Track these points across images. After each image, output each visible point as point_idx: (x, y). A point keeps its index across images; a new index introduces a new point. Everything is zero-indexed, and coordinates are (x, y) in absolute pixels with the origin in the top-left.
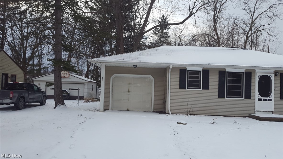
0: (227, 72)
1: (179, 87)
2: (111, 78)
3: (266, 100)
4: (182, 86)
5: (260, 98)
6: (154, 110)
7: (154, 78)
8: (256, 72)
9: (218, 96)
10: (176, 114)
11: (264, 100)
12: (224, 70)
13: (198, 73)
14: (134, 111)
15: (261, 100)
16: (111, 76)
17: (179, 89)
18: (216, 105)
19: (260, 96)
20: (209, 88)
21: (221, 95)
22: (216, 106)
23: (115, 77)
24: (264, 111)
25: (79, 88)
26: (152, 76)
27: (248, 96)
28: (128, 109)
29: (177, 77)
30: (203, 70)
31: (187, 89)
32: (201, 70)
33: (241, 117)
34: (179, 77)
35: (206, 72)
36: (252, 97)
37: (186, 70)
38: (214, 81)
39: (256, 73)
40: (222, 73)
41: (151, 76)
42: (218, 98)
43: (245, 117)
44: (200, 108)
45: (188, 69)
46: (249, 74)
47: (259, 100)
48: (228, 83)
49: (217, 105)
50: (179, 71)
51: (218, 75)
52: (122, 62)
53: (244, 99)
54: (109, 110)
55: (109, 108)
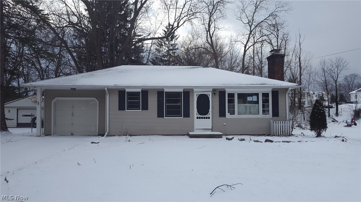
0: (165, 92)
1: (118, 108)
2: (52, 102)
3: (204, 118)
4: (121, 107)
5: (199, 116)
6: (98, 133)
7: (98, 100)
8: (194, 91)
9: (157, 116)
10: (115, 136)
11: (202, 118)
12: (163, 91)
13: (137, 94)
14: (79, 135)
15: (200, 118)
16: (52, 100)
17: (118, 111)
18: (155, 124)
19: (198, 114)
20: (149, 108)
21: (160, 114)
22: (156, 126)
23: (57, 101)
24: (203, 129)
25: (32, 114)
26: (97, 99)
27: (187, 114)
28: (72, 134)
29: (116, 98)
30: (142, 91)
31: (126, 110)
32: (140, 91)
33: (180, 135)
34: (118, 98)
35: (145, 93)
36: (190, 116)
37: (125, 91)
38: (153, 102)
39: (194, 93)
40: (160, 93)
41: (95, 98)
42: (157, 118)
43: (184, 135)
44: (139, 129)
45: (127, 90)
46: (187, 93)
47: (197, 118)
48: (167, 103)
49: (157, 124)
50: (118, 93)
51: (157, 96)
52: (54, 86)
53: (182, 117)
54: (51, 135)
55: (51, 133)
